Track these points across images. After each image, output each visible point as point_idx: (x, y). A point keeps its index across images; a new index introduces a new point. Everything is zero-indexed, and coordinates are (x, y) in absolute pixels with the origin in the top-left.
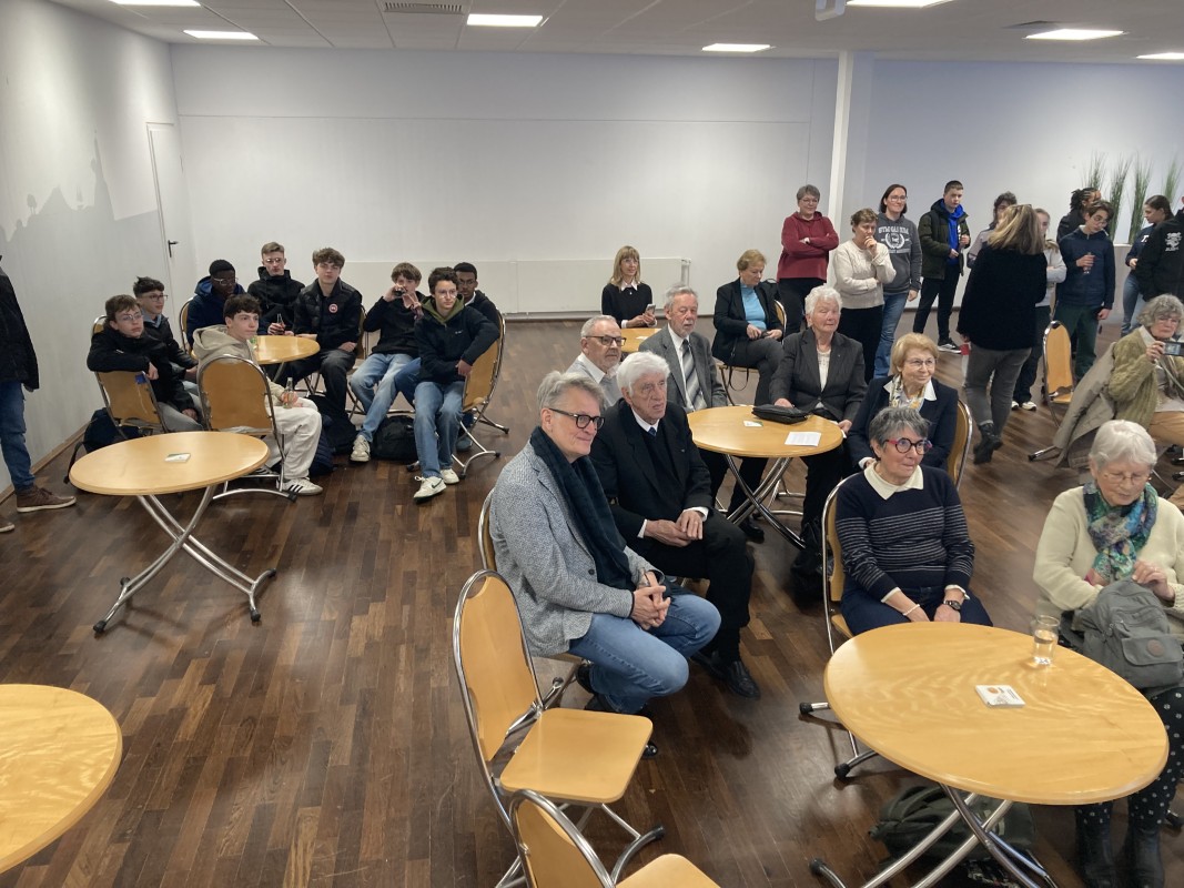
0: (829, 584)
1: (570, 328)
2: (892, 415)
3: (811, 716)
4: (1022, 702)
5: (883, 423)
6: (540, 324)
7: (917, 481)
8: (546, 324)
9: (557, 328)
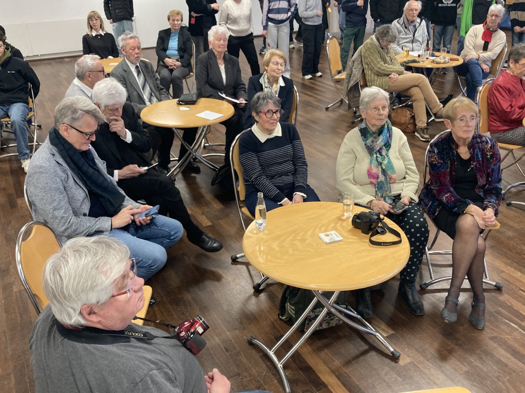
0: (238, 192)
1: (68, 62)
2: (261, 97)
3: (238, 262)
4: (342, 238)
5: (257, 103)
6: (49, 61)
7: (278, 132)
8: (53, 61)
9: (61, 63)
